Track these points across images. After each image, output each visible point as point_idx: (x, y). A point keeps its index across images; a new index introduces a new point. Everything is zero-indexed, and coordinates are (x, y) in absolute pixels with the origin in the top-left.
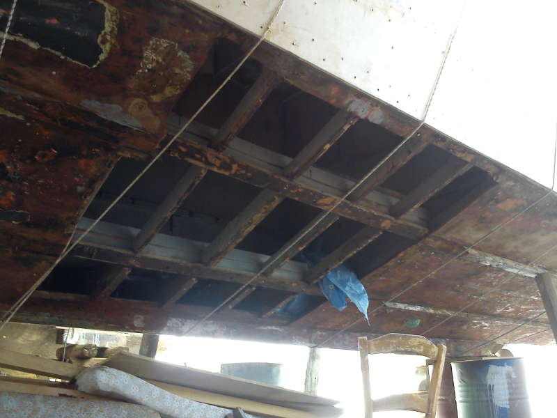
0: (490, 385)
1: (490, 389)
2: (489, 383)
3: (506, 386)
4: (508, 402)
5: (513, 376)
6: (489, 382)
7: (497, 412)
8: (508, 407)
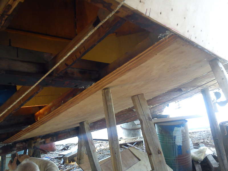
0: (174, 136)
1: (175, 138)
2: (174, 135)
3: (181, 136)
4: (181, 143)
7: (177, 148)
8: (182, 145)
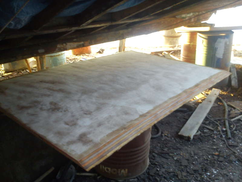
0: (216, 48)
4: (222, 56)
5: (228, 43)
6: (216, 46)
7: (216, 60)
